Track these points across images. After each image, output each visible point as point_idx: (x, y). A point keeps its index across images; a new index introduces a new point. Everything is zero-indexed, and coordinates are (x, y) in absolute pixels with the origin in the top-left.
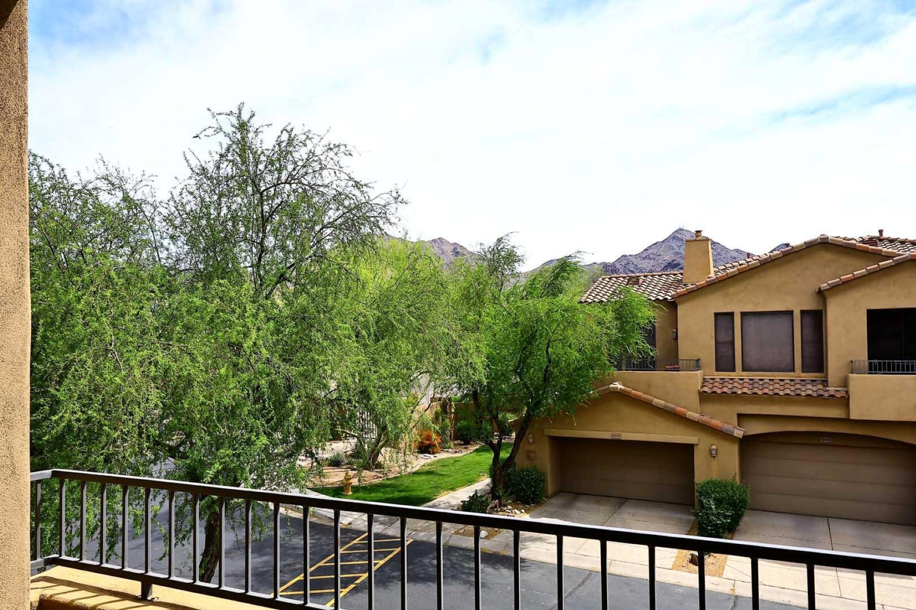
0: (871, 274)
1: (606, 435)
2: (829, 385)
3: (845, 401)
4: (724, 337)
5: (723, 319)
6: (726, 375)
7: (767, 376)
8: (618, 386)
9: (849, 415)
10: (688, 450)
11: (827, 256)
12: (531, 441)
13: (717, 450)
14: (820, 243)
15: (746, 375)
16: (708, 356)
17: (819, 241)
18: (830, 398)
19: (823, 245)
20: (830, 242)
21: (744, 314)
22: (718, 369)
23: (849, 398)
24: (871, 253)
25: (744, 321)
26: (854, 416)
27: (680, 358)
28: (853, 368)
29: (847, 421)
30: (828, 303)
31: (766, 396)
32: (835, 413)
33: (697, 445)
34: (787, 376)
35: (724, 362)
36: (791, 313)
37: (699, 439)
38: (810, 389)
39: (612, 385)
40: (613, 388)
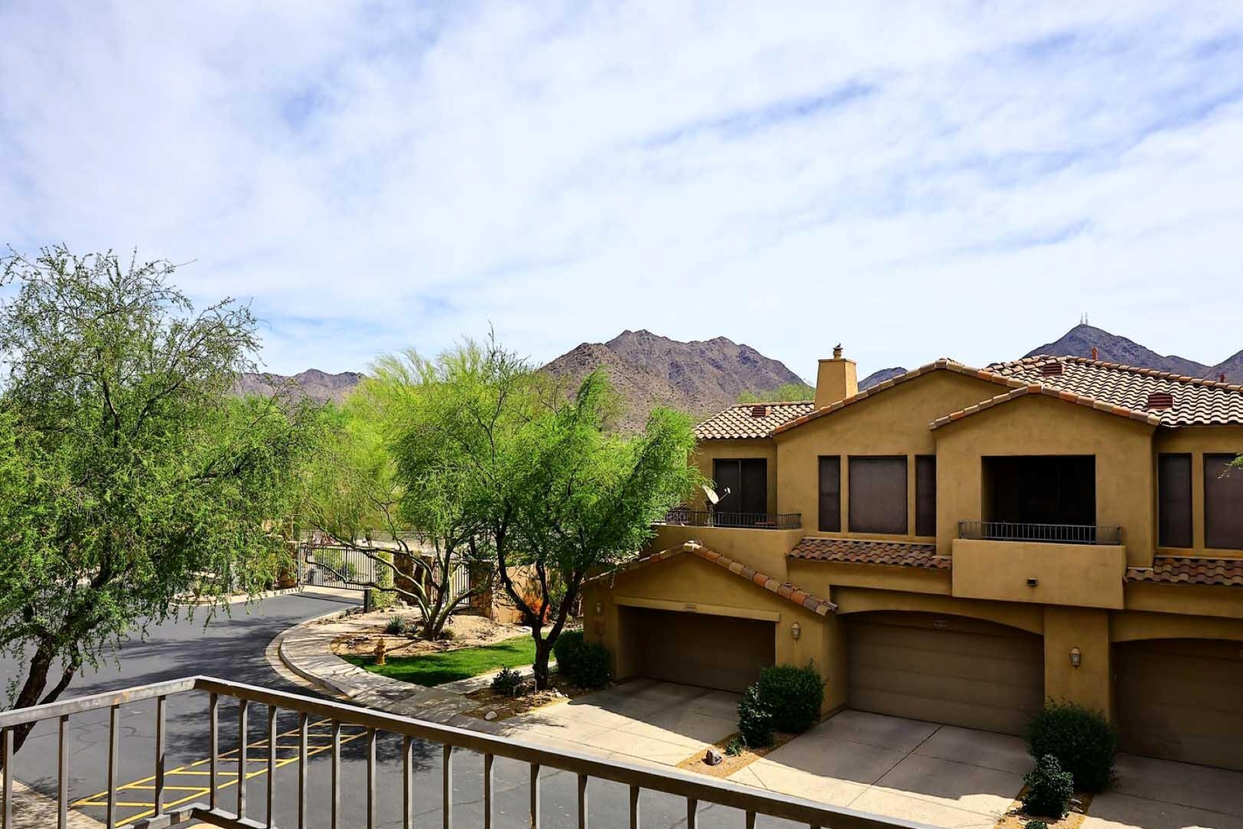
0: (984, 410)
1: (679, 607)
2: (937, 552)
3: (945, 573)
4: (828, 488)
5: (828, 463)
6: (828, 536)
7: (874, 538)
8: (694, 545)
9: (952, 592)
10: (768, 628)
11: (945, 386)
12: (599, 609)
13: (800, 630)
14: (937, 369)
15: (852, 537)
16: (810, 511)
17: (935, 367)
18: (931, 569)
19: (941, 372)
20: (948, 368)
21: (852, 459)
22: (822, 528)
23: (951, 569)
24: (996, 384)
25: (851, 466)
26: (957, 593)
27: (779, 513)
28: (963, 531)
29: (949, 598)
30: (938, 444)
31: (860, 563)
32: (936, 588)
33: (778, 623)
34: (896, 539)
35: (828, 521)
36: (903, 459)
37: (780, 616)
38: (914, 557)
39: (686, 544)
40: (688, 547)
